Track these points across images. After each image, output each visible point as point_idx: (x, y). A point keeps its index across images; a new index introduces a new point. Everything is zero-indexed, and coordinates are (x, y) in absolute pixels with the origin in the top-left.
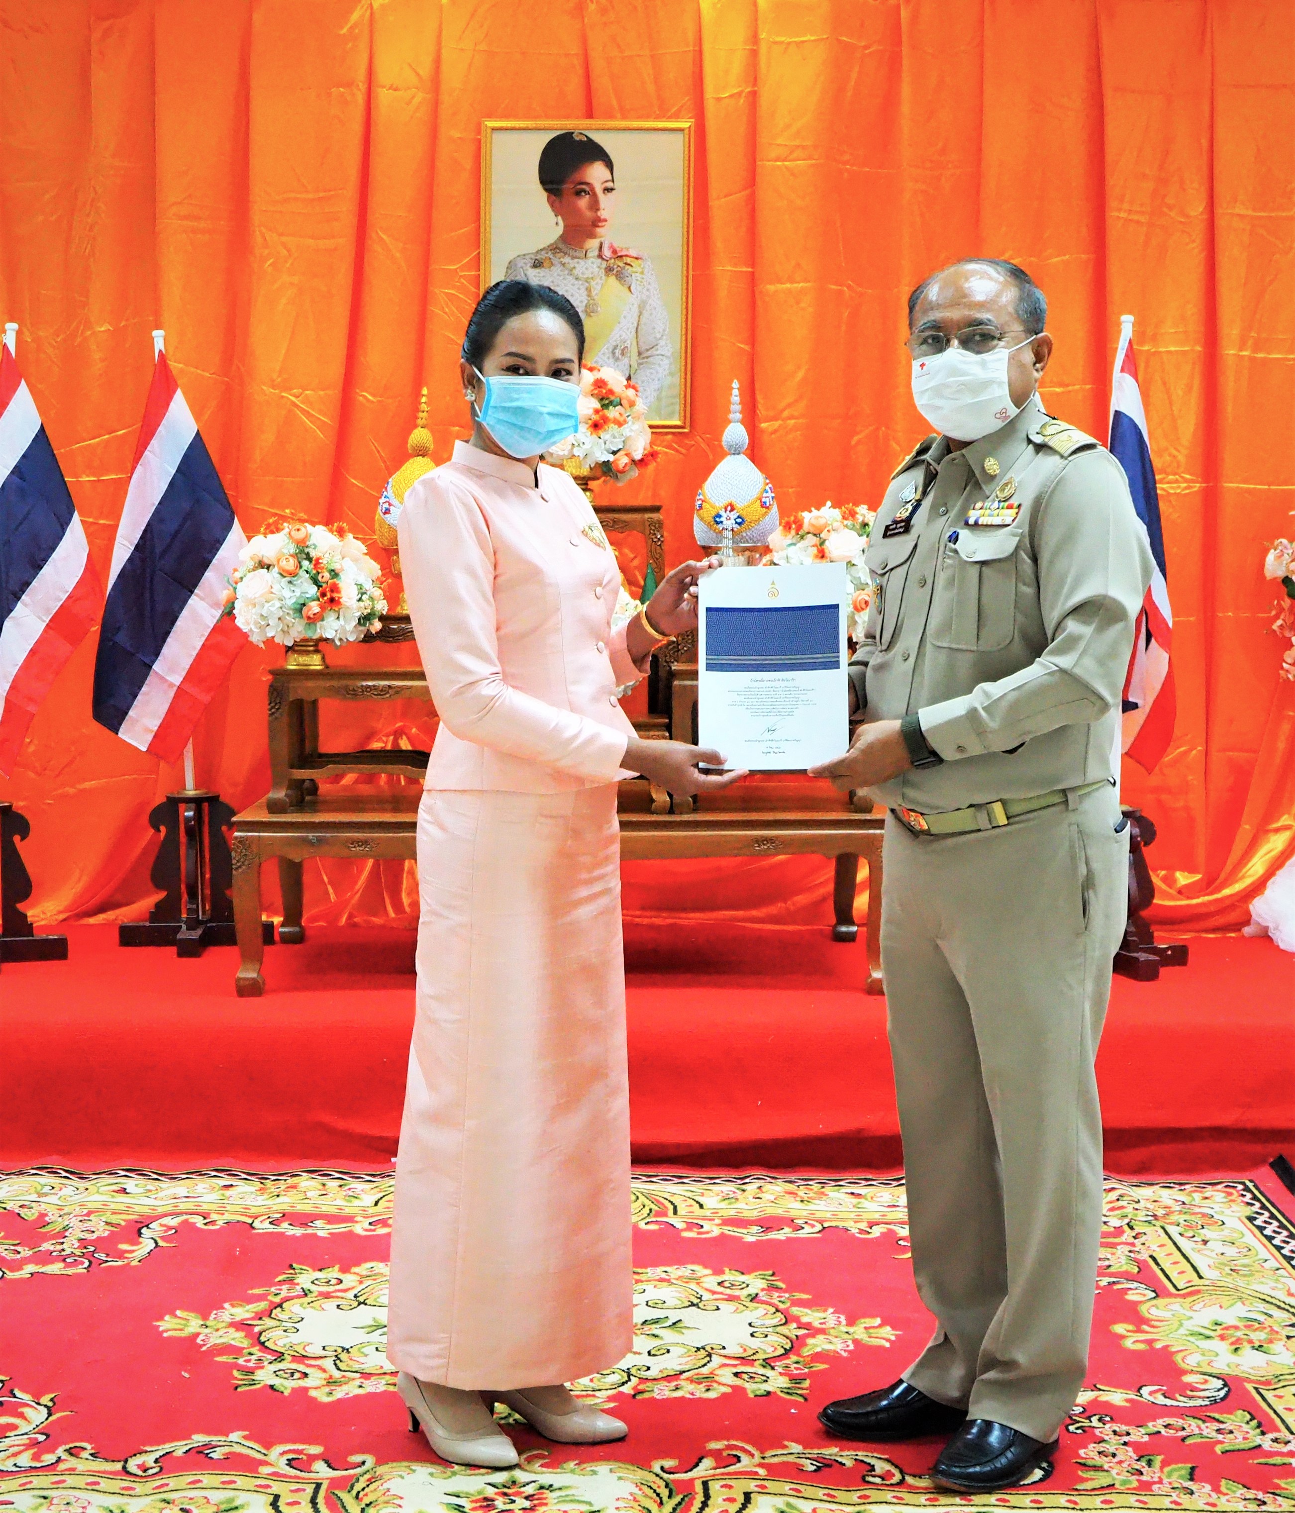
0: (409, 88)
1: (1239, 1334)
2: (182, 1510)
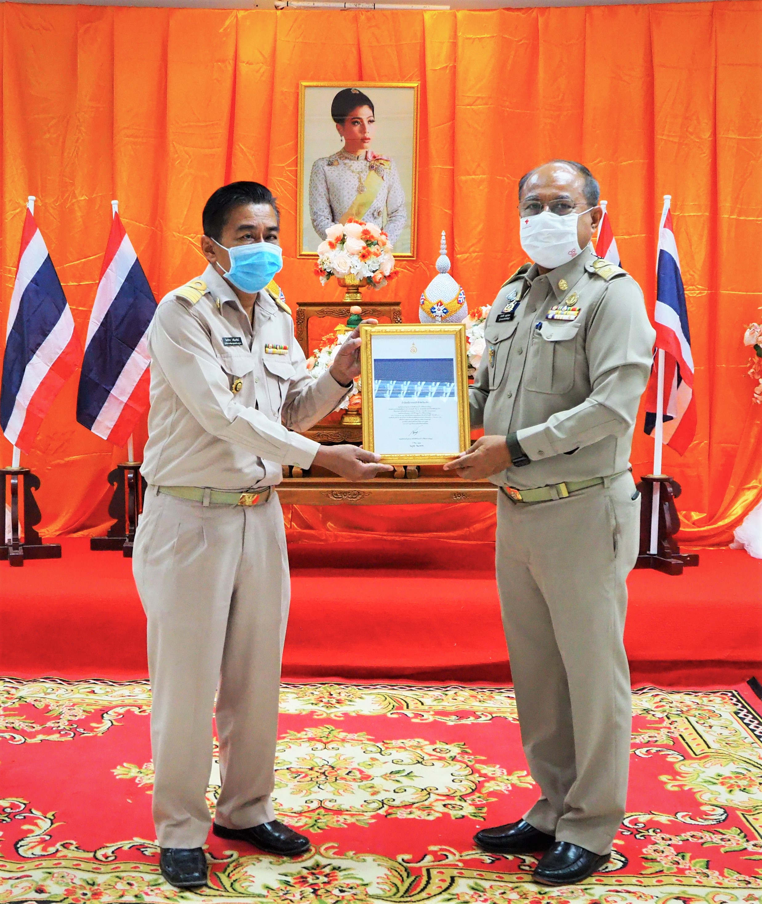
0: (258, 63)
1: (732, 781)
2: (128, 884)
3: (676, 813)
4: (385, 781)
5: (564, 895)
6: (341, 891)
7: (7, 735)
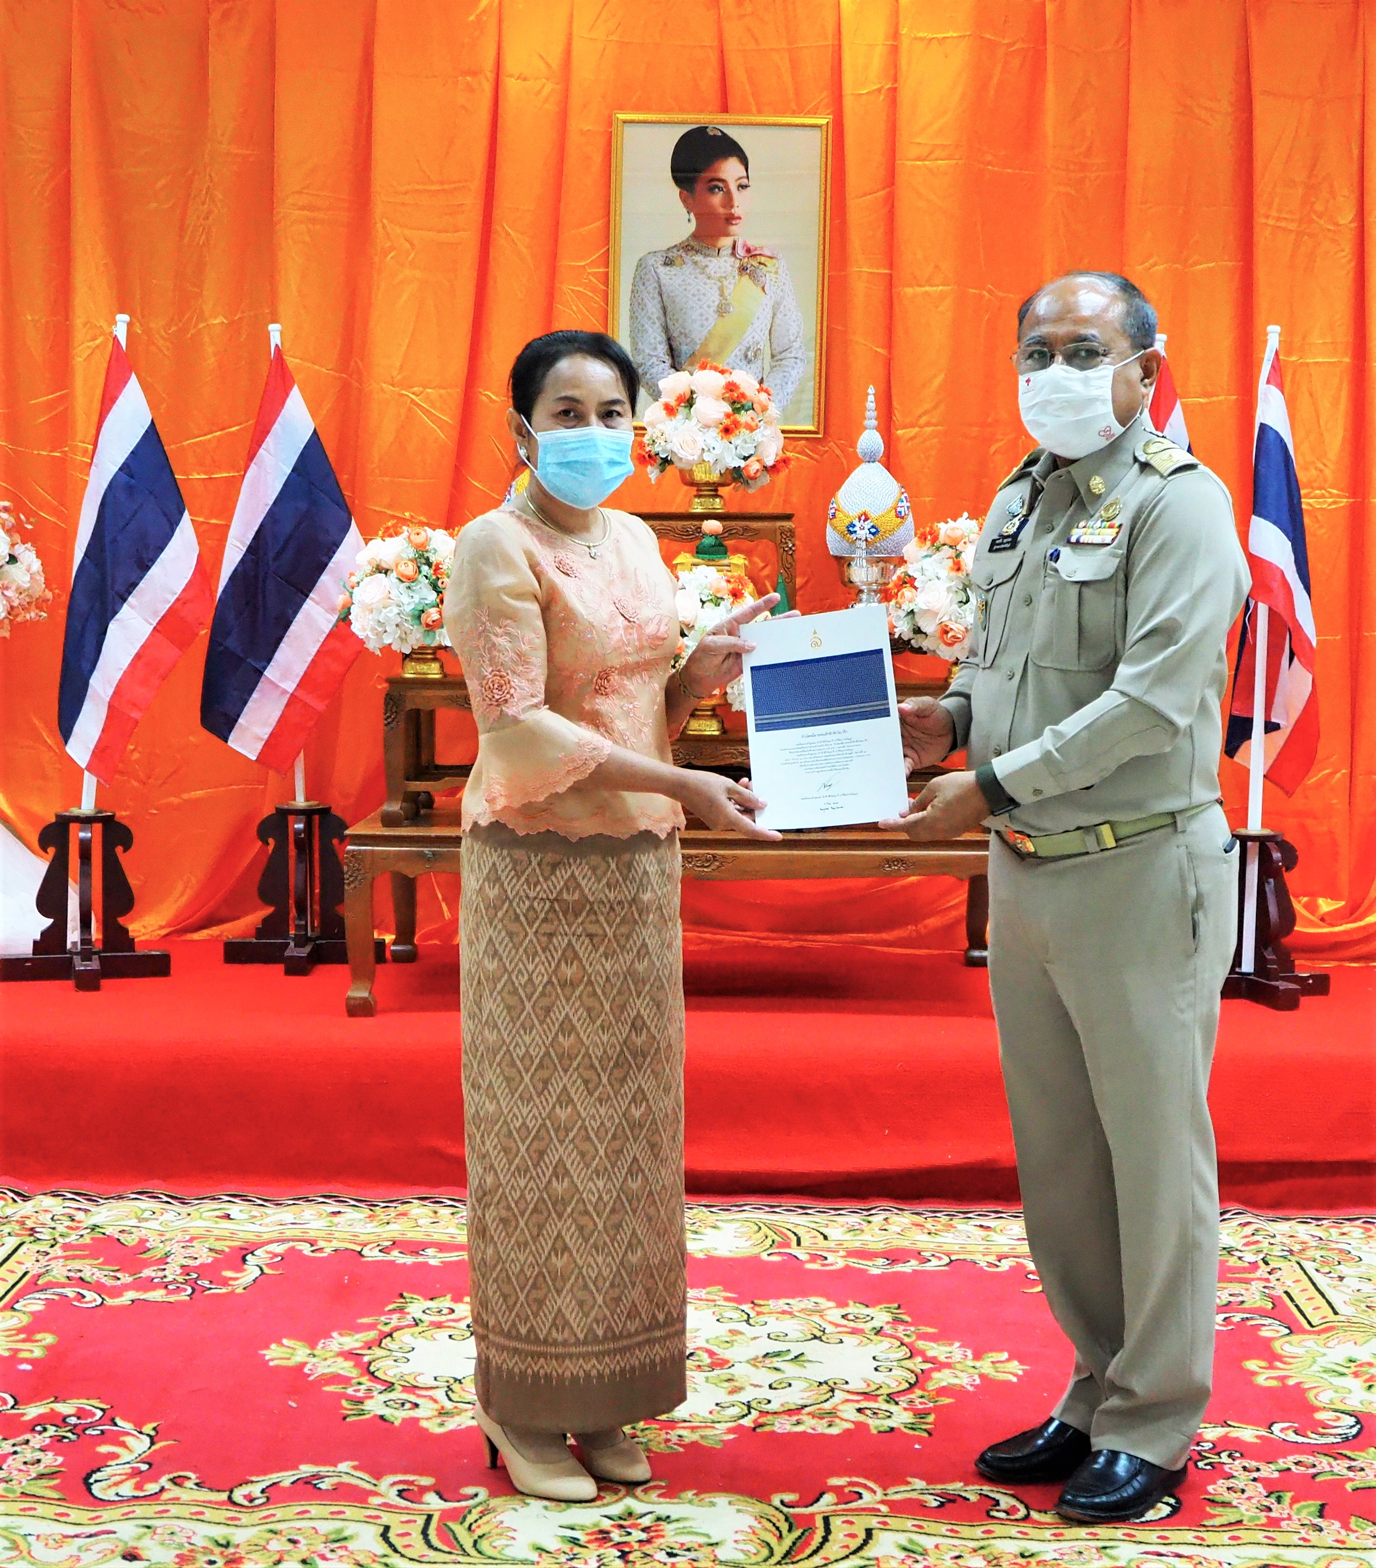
0: (538, 78)
1: (1372, 1370)
2: (290, 1541)
3: (1272, 1425)
4: (754, 1369)
5: (1066, 1557)
6: (671, 1555)
7: (70, 1292)
